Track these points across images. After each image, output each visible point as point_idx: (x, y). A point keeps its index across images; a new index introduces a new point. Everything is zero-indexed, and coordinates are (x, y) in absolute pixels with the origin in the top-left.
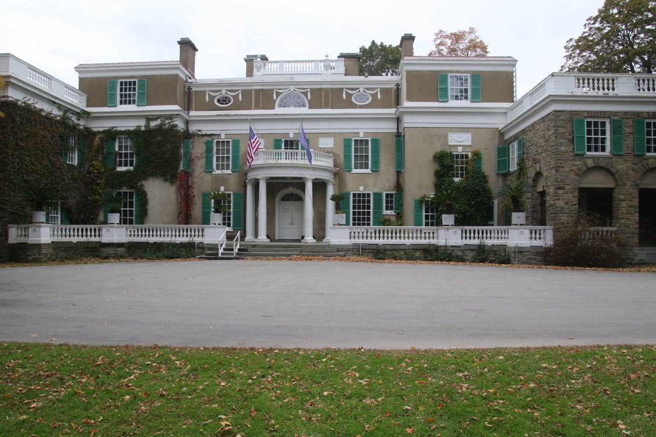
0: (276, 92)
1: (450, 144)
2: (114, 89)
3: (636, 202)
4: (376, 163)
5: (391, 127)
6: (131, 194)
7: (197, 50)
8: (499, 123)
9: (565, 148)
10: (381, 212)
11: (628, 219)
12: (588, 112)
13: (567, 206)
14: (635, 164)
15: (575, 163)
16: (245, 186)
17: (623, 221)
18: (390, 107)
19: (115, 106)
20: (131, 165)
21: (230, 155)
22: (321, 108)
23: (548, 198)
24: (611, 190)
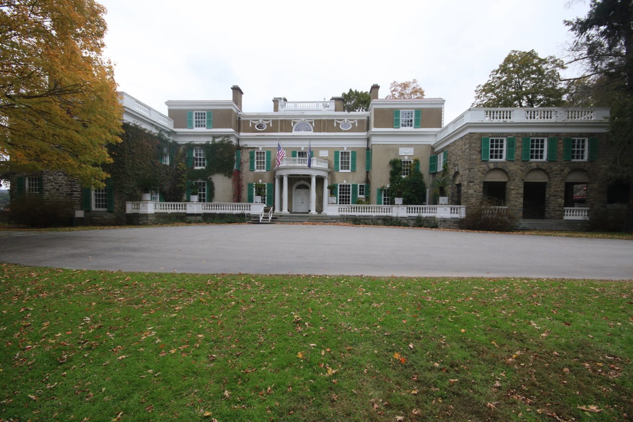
0: (294, 122)
1: (400, 154)
2: (191, 117)
3: (522, 191)
4: (354, 166)
5: (363, 144)
6: (204, 183)
7: (242, 93)
8: (432, 141)
9: (475, 157)
10: (357, 196)
11: (516, 201)
12: (492, 133)
13: (475, 193)
14: (522, 166)
15: (482, 166)
16: (274, 180)
17: (512, 203)
18: (363, 131)
19: (193, 128)
20: (204, 165)
21: (265, 161)
22: (320, 132)
23: (463, 188)
24: (504, 184)
